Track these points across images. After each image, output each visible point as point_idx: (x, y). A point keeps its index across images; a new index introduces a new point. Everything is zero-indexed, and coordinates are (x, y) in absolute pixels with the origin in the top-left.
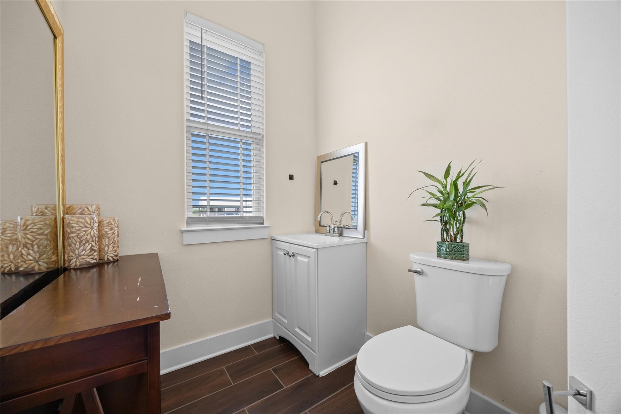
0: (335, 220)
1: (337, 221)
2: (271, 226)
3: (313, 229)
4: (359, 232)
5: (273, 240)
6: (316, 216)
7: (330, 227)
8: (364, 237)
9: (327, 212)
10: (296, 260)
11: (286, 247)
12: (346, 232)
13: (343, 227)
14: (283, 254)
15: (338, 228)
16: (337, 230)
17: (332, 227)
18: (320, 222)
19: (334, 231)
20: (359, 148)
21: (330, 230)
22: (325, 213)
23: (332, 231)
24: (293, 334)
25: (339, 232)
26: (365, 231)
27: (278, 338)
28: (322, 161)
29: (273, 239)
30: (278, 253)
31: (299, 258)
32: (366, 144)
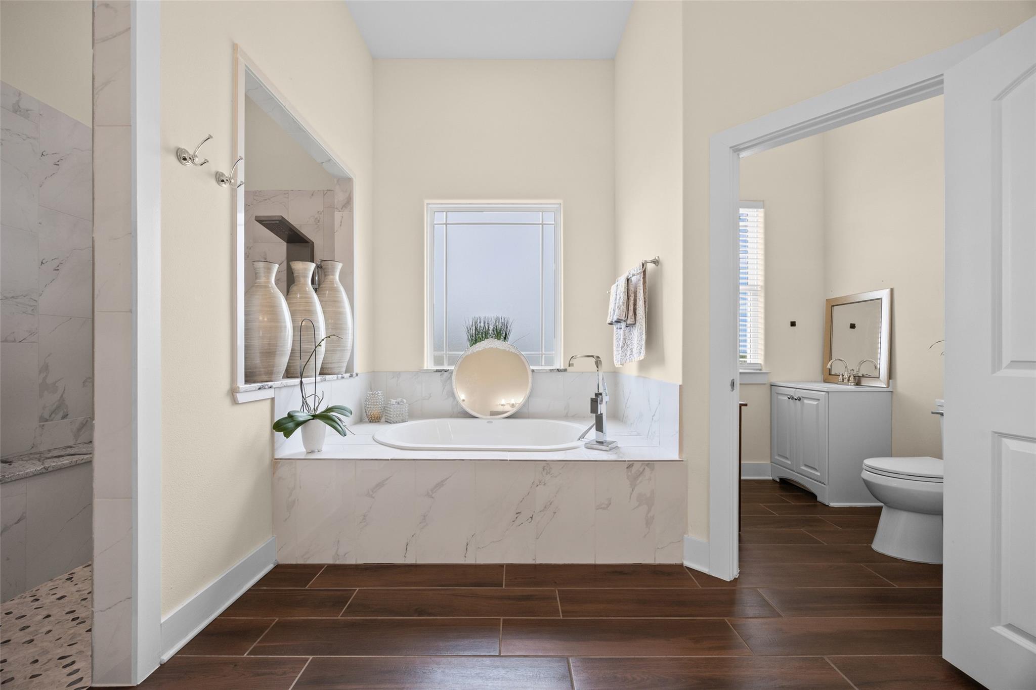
0: (850, 368)
1: (853, 370)
2: (770, 373)
3: (820, 377)
4: (881, 381)
5: (772, 387)
6: (824, 364)
7: (843, 376)
8: (889, 386)
9: (840, 360)
10: (803, 404)
11: (791, 392)
12: (864, 382)
13: (861, 376)
14: (787, 399)
15: (854, 376)
16: (853, 379)
17: (846, 376)
18: (830, 370)
19: (849, 380)
20: (885, 294)
21: (843, 379)
22: (837, 361)
23: (847, 379)
24: (798, 473)
25: (856, 382)
26: (890, 380)
27: (778, 481)
28: (832, 305)
29: (773, 385)
30: (780, 399)
31: (806, 401)
32: (892, 290)
